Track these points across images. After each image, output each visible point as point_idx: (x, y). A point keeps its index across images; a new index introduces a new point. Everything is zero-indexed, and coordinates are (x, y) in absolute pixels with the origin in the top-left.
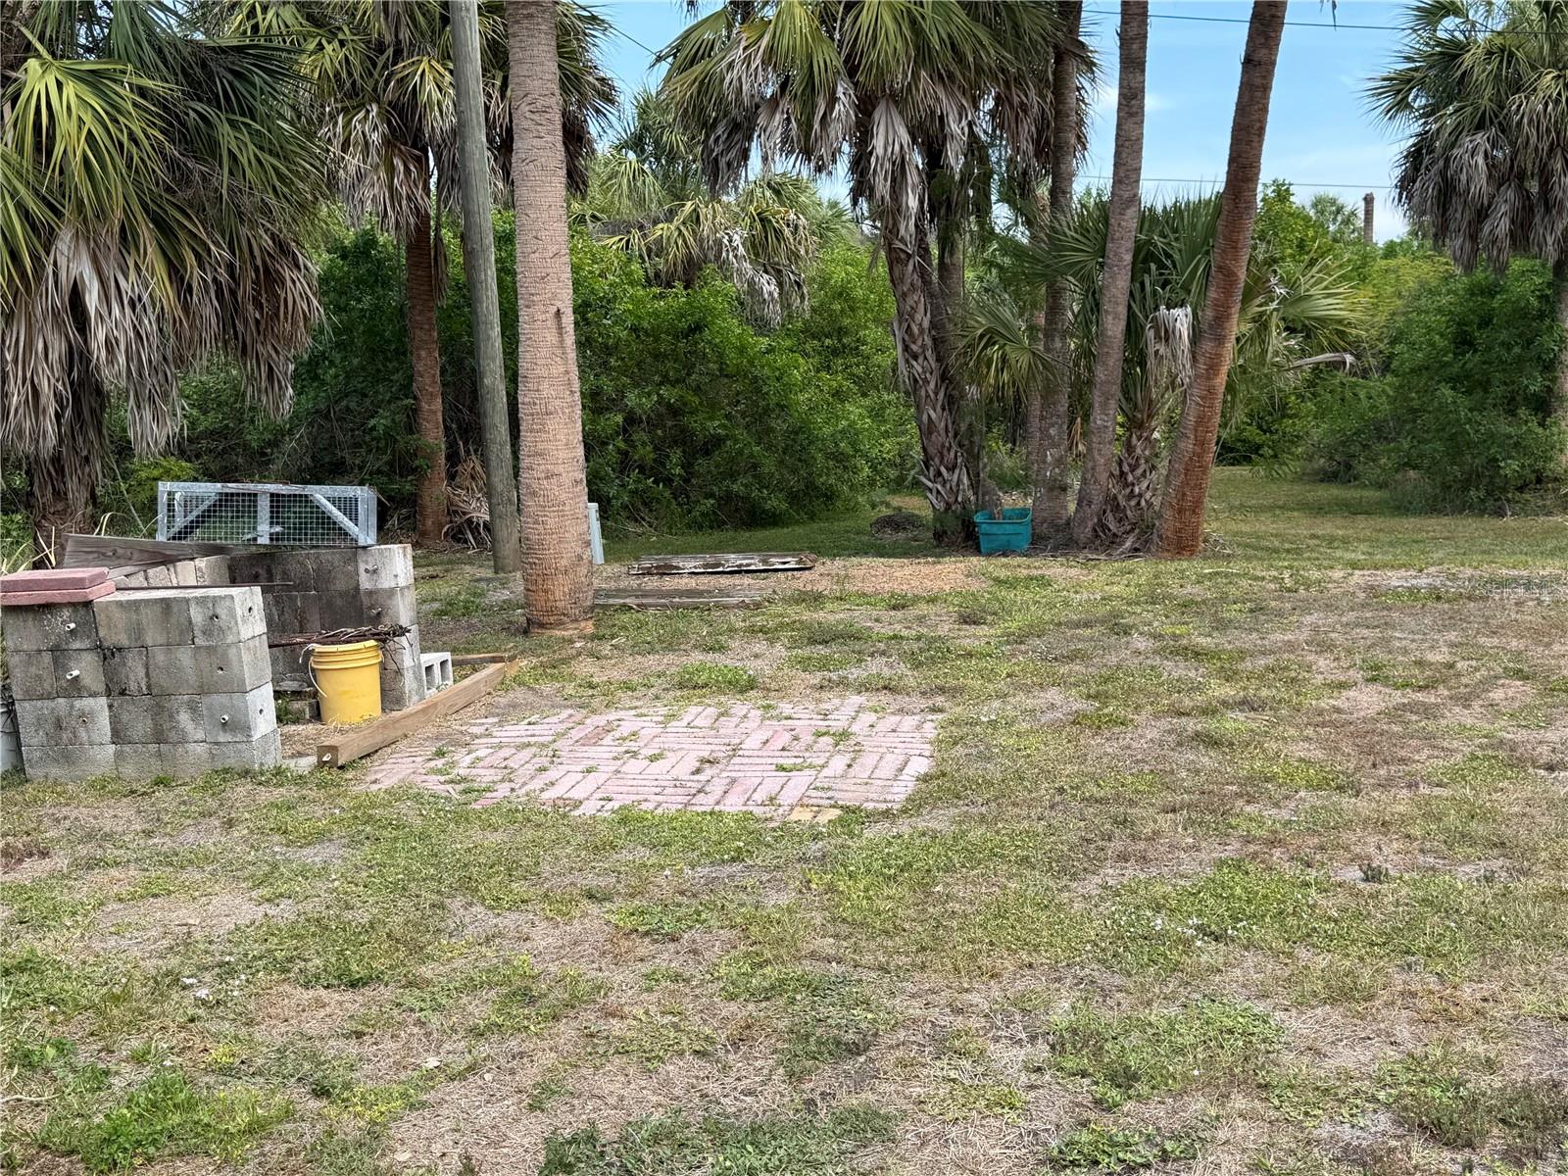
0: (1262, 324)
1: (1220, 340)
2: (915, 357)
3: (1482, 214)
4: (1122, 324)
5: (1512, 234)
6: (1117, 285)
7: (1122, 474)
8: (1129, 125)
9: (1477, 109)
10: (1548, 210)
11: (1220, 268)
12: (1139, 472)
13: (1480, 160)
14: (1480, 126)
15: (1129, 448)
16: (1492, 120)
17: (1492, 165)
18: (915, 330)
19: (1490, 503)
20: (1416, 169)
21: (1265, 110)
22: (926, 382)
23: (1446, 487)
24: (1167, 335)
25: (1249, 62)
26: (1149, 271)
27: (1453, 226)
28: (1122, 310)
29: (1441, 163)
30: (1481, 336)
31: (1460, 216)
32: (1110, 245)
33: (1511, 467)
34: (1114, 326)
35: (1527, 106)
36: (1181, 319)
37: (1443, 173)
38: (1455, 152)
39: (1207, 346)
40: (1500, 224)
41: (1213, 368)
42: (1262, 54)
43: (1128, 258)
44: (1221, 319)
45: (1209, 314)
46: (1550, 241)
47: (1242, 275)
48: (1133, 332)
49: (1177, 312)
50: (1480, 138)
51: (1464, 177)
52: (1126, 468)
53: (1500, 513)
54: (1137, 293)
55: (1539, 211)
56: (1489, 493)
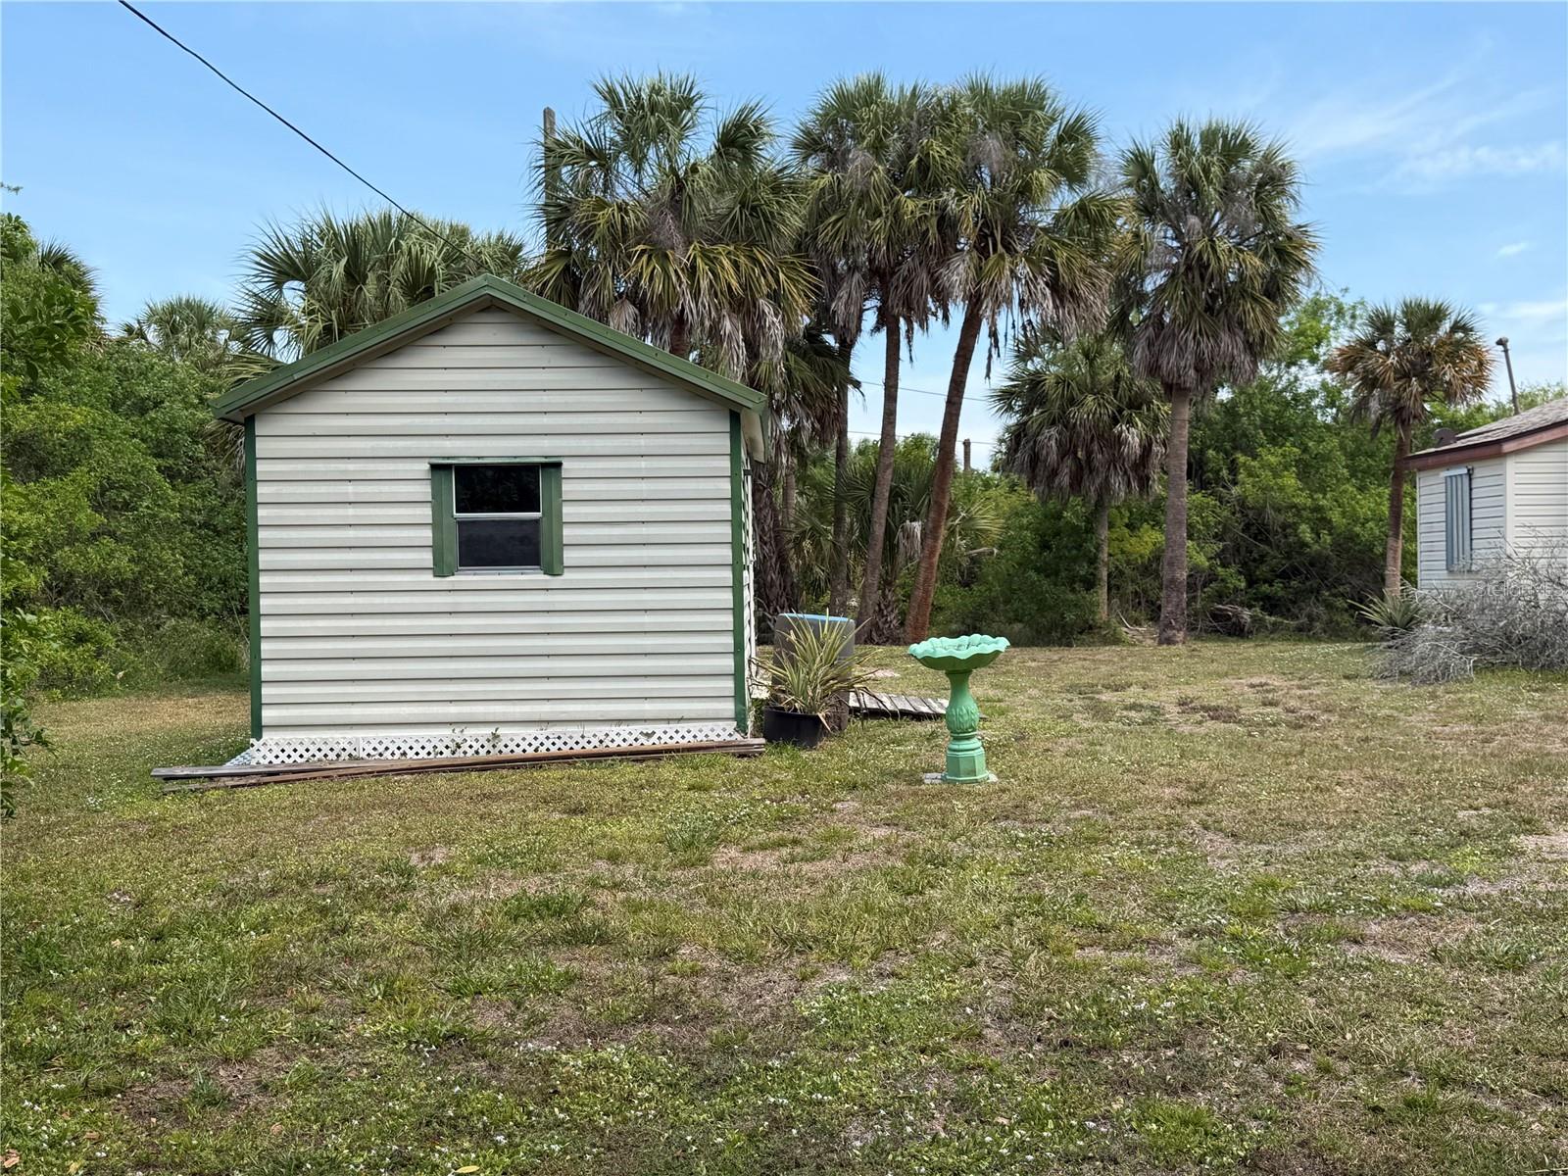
0: (952, 532)
1: (936, 539)
2: (766, 544)
3: (1054, 473)
4: (883, 530)
5: (1071, 485)
6: (882, 508)
7: (880, 610)
8: (889, 428)
9: (1051, 414)
10: (1091, 472)
11: (936, 502)
12: (890, 609)
13: (1053, 443)
14: (1053, 423)
15: (884, 596)
16: (1060, 420)
17: (1059, 444)
18: (766, 529)
19: (1064, 640)
20: (1018, 444)
21: (957, 426)
22: (771, 558)
23: (1038, 632)
24: (909, 536)
25: (949, 403)
26: (897, 502)
27: (1038, 479)
28: (883, 521)
29: (1032, 443)
30: (1054, 544)
31: (1041, 473)
32: (877, 488)
33: (1070, 617)
34: (879, 530)
35: (1078, 415)
36: (917, 526)
37: (1033, 448)
38: (1039, 438)
39: (929, 541)
40: (1064, 479)
41: (932, 553)
42: (955, 399)
43: (887, 494)
44: (936, 528)
45: (930, 525)
46: (1092, 489)
47: (946, 506)
48: (889, 534)
49: (915, 524)
50: (1053, 431)
51: (1044, 452)
52: (883, 607)
53: (1069, 645)
54: (890, 513)
55: (1086, 471)
56: (1063, 635)
